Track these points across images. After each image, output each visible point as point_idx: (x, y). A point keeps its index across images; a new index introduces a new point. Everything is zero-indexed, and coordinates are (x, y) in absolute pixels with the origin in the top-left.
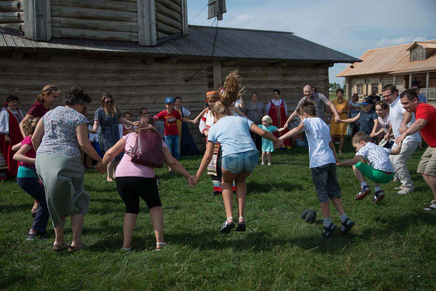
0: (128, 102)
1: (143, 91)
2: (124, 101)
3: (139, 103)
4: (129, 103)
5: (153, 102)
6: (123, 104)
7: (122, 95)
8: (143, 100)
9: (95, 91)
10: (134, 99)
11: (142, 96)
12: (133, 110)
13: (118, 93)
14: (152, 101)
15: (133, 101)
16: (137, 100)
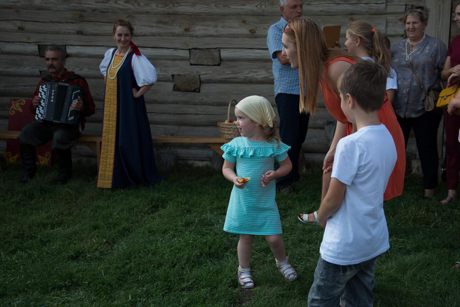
0: (187, 30)
1: (224, 6)
2: (177, 30)
3: (215, 34)
4: (191, 33)
5: (248, 33)
6: (178, 35)
7: (176, 14)
8: (222, 27)
9: (116, 2)
10: (201, 25)
11: (223, 16)
12: (198, 51)
13: (166, 9)
14: (244, 30)
15: (199, 29)
16: (209, 26)
